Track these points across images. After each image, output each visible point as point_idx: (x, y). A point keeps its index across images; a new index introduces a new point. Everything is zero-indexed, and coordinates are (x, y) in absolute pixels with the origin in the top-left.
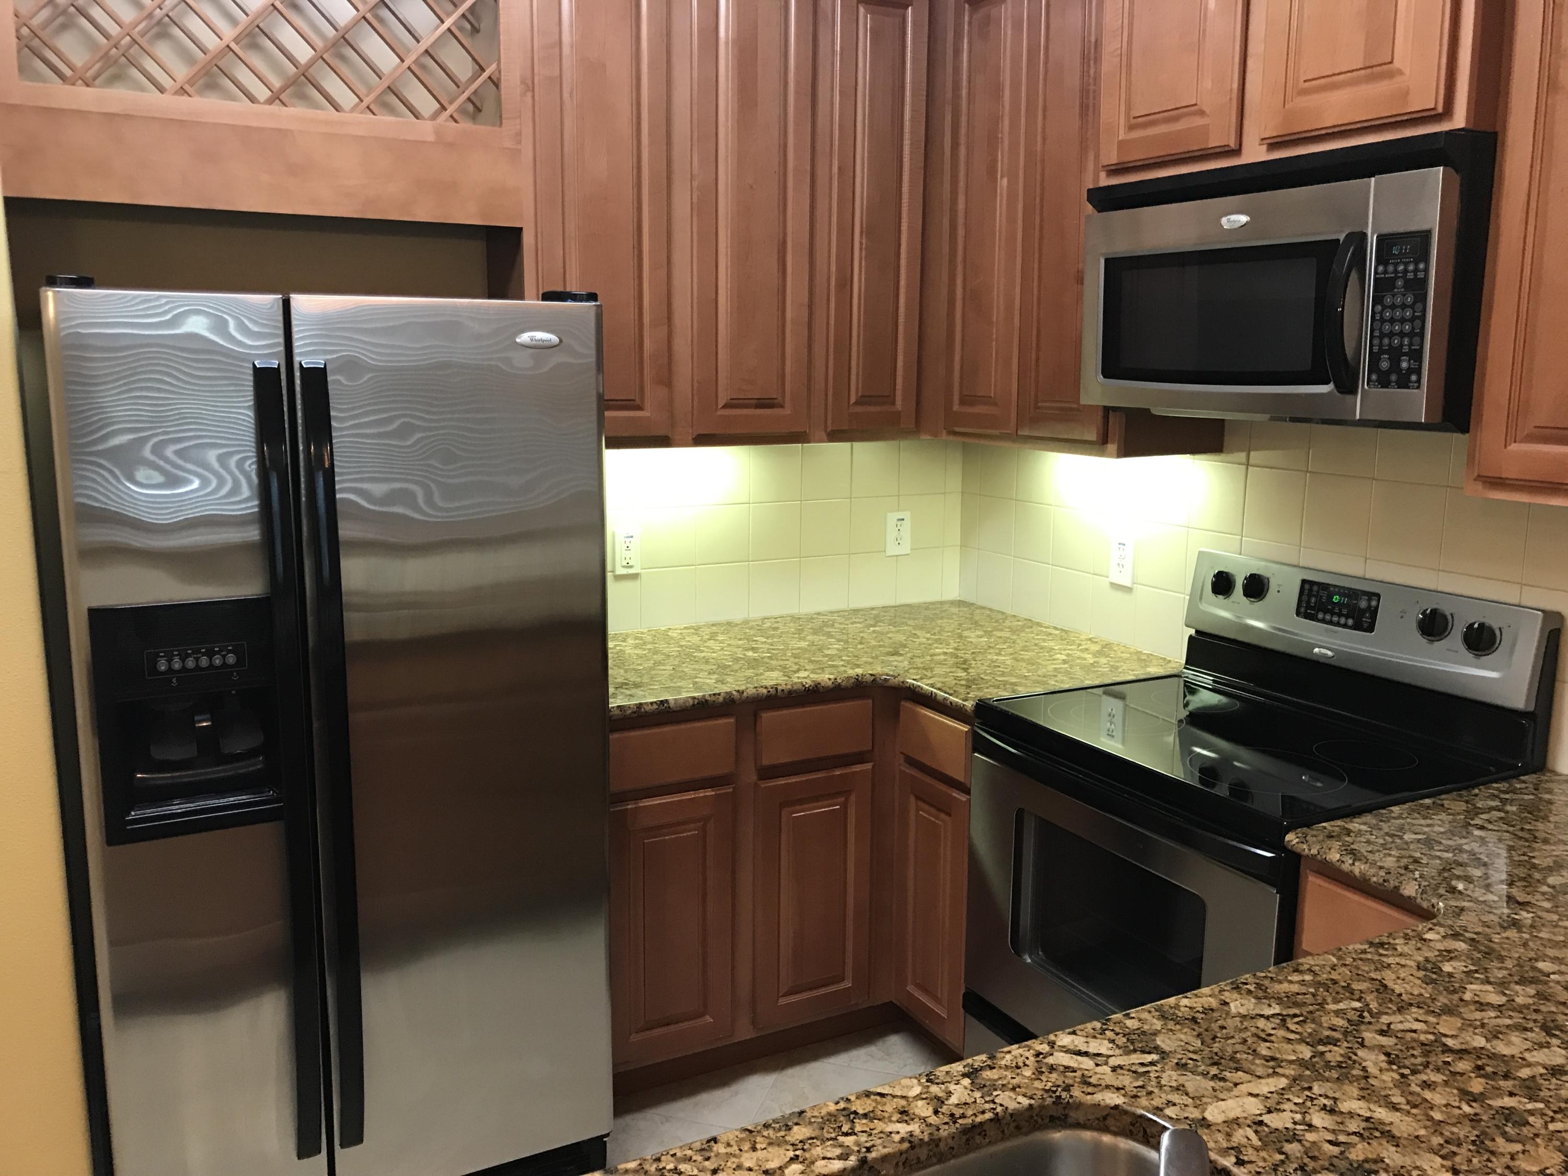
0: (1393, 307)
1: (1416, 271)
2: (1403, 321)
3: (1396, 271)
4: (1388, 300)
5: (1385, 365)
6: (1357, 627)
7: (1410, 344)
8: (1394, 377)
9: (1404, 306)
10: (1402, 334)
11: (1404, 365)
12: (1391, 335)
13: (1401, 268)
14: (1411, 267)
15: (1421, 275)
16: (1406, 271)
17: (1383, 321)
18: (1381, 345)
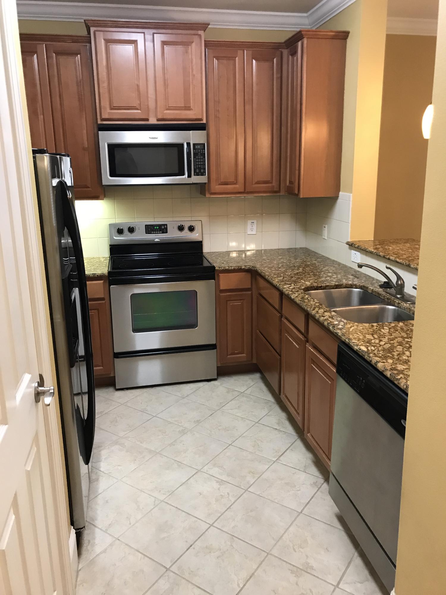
0: (198, 159)
1: (203, 151)
2: (201, 162)
3: (198, 151)
4: (197, 157)
5: (197, 171)
6: (163, 233)
7: (203, 167)
8: (200, 174)
9: (201, 159)
10: (201, 165)
11: (202, 171)
12: (198, 165)
13: (199, 151)
14: (201, 151)
15: (204, 152)
16: (200, 151)
17: (196, 162)
18: (196, 167)
